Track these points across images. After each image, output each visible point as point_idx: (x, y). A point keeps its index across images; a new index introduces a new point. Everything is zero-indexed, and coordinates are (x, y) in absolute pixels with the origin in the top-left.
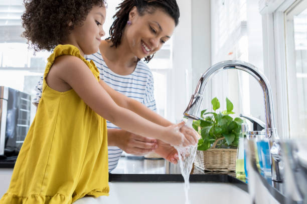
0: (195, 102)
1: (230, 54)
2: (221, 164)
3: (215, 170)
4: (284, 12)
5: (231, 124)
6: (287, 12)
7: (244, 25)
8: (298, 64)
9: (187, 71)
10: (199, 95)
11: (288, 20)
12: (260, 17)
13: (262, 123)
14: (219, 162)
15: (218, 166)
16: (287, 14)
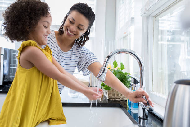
0: (102, 74)
1: (125, 33)
2: (117, 96)
3: (113, 99)
4: (154, 16)
5: (123, 76)
6: (156, 16)
7: (133, 19)
8: (159, 37)
9: (102, 40)
10: (105, 68)
11: (156, 20)
12: (141, 18)
13: (138, 79)
14: (116, 95)
15: (115, 97)
16: (156, 17)
